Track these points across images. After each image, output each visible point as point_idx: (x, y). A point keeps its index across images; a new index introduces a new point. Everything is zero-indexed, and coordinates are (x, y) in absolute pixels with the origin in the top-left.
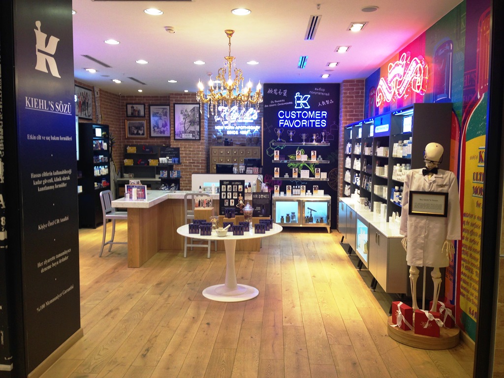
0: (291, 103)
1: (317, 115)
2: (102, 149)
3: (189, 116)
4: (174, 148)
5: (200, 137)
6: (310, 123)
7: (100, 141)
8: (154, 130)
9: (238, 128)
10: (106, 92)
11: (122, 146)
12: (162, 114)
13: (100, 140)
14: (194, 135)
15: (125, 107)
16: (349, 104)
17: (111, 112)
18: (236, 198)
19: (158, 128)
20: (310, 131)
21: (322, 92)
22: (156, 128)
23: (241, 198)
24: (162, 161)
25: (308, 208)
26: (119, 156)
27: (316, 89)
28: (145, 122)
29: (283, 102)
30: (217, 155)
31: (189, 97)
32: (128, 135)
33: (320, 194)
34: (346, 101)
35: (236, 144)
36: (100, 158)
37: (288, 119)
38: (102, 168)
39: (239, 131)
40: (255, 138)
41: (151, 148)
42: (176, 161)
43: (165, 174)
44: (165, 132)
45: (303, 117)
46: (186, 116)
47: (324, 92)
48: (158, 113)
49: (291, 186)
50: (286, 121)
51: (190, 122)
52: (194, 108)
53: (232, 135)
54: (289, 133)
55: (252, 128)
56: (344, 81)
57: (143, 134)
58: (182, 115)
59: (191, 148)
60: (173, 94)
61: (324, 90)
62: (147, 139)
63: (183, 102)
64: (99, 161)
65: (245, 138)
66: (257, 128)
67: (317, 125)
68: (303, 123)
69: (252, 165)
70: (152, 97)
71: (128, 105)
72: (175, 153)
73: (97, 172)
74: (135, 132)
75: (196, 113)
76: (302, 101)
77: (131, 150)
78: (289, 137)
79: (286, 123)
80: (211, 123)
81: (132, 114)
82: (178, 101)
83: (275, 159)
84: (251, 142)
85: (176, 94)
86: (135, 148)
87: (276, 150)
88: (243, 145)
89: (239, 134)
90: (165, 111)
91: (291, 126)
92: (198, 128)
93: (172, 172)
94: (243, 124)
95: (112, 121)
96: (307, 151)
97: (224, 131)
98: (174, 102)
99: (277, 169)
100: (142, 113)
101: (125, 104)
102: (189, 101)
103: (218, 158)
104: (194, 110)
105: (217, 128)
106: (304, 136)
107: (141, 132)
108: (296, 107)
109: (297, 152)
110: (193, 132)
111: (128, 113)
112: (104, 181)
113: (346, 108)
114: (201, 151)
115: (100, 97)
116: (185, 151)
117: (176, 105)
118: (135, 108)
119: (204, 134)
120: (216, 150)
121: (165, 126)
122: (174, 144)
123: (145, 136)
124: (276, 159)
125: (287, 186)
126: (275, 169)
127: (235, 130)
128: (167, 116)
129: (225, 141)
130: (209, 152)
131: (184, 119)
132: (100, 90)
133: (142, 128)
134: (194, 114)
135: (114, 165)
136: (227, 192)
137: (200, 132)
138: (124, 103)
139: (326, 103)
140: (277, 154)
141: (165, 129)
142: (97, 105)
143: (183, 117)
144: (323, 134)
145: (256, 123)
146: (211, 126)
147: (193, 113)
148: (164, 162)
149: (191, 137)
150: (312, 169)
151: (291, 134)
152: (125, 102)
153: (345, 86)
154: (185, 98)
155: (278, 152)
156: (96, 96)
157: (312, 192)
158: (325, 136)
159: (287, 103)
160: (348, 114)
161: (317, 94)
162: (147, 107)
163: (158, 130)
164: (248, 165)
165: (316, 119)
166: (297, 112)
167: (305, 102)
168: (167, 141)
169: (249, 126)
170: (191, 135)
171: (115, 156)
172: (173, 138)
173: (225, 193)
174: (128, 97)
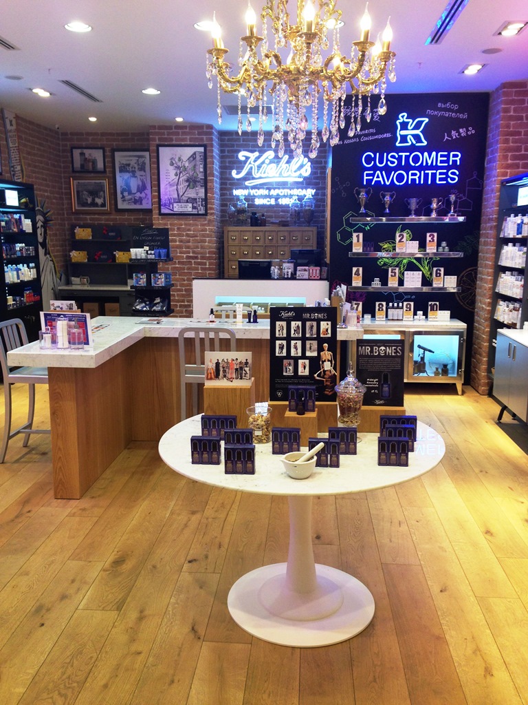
0: (389, 135)
1: (439, 159)
2: (22, 232)
3: (185, 169)
4: (158, 230)
5: (206, 210)
6: (426, 176)
7: (17, 216)
8: (123, 197)
9: (274, 192)
10: (31, 123)
11: (67, 227)
12: (136, 166)
13: (16, 213)
14: (195, 205)
15: (69, 154)
16: (512, 134)
17: (41, 162)
18: (315, 354)
19: (130, 193)
20: (425, 193)
21: (452, 111)
22: (126, 194)
23: (327, 355)
24: (136, 255)
25: (419, 347)
26: (62, 246)
27: (439, 105)
28: (106, 183)
29: (372, 134)
30: (237, 242)
31: (184, 133)
32: (76, 206)
33: (442, 318)
34: (508, 126)
35: (273, 223)
36: (18, 249)
37: (381, 169)
38: (23, 268)
39: (277, 199)
40: (306, 210)
41: (117, 229)
42: (162, 255)
43: (142, 280)
44: (143, 202)
45: (413, 164)
46: (180, 170)
47: (456, 112)
48: (129, 165)
49: (384, 303)
50: (378, 172)
51: (187, 181)
52: (195, 153)
53: (263, 206)
54: (384, 197)
55: (301, 192)
56: (504, 85)
57: (103, 205)
58: (172, 168)
59: (189, 230)
60: (154, 127)
61: (456, 107)
62: (110, 214)
63: (174, 142)
64: (15, 254)
65: (288, 212)
66: (309, 193)
67: (440, 180)
68: (410, 177)
69: (306, 261)
70: (118, 134)
71: (74, 150)
72: (160, 240)
73: (11, 276)
74: (90, 200)
75: (198, 163)
76: (410, 130)
77: (83, 234)
78: (383, 205)
79: (378, 177)
80: (226, 184)
81: (82, 166)
82: (166, 140)
83: (354, 250)
84: (299, 220)
85: (161, 127)
86: (90, 230)
87: (355, 231)
88: (284, 224)
89: (277, 205)
90: (141, 160)
91: (388, 183)
92: (201, 192)
93: (154, 276)
94: (283, 185)
95: (43, 179)
96: (419, 234)
97: (249, 199)
98: (157, 142)
99: (358, 271)
100: (100, 165)
101: (69, 148)
102: (184, 140)
103: (240, 249)
104: (194, 159)
105: (236, 192)
106: (413, 204)
107: (99, 201)
108: (398, 144)
109: (397, 234)
110: (193, 201)
111: (75, 166)
112: (28, 292)
113: (506, 141)
114: (208, 236)
115: (17, 130)
116: (179, 235)
117: (160, 148)
118: (87, 156)
119: (213, 204)
120: (237, 234)
121: (142, 189)
122: (158, 223)
123: (107, 208)
124: (358, 248)
125: (377, 303)
126: (354, 269)
127: (270, 197)
128: (145, 171)
129: (251, 218)
130: (222, 237)
131: (176, 175)
132: (17, 117)
133: (102, 193)
134: (195, 166)
135: (52, 261)
136: (289, 339)
137: (206, 200)
138: (66, 145)
139: (460, 134)
140: (358, 241)
141: (143, 195)
142: (11, 145)
143: (175, 172)
144: (453, 198)
145: (307, 183)
146: (225, 189)
147: (193, 164)
148: (139, 258)
149: (190, 209)
150: (426, 270)
151: (387, 199)
152: (68, 143)
153: (506, 94)
154: (178, 134)
155: (361, 235)
156: (9, 127)
157: (426, 314)
158: (455, 202)
159: (380, 137)
160: (510, 154)
161: (442, 117)
162: (108, 153)
163: (130, 197)
164: (299, 261)
165: (437, 168)
166: (400, 154)
167: (417, 132)
168: (148, 217)
169: (295, 190)
170: (190, 205)
171: (54, 246)
172: (158, 211)
173: (284, 342)
174: (72, 134)
